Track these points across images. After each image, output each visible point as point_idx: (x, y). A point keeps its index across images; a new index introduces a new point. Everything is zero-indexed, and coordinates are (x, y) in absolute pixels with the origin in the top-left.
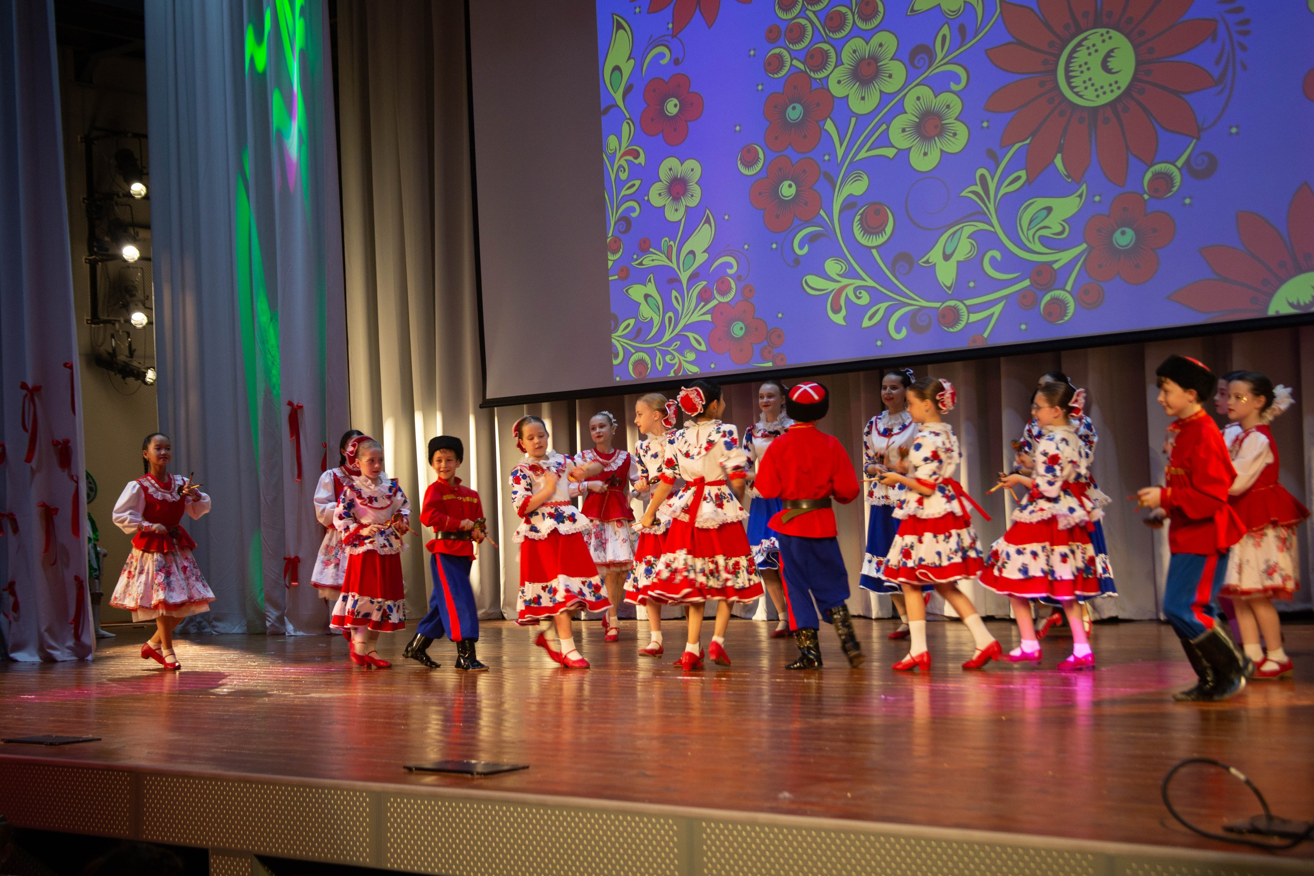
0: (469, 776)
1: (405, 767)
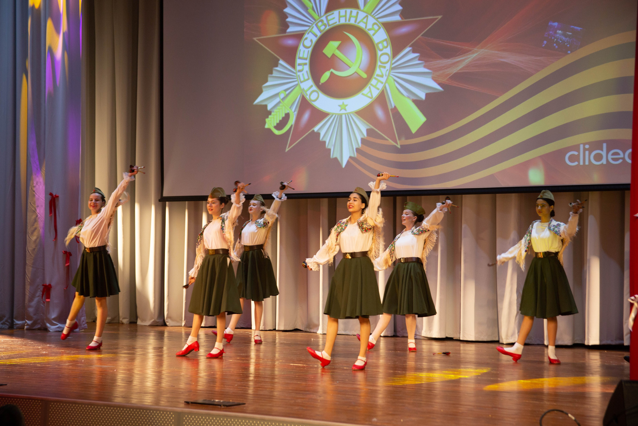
0: (219, 407)
1: (185, 402)
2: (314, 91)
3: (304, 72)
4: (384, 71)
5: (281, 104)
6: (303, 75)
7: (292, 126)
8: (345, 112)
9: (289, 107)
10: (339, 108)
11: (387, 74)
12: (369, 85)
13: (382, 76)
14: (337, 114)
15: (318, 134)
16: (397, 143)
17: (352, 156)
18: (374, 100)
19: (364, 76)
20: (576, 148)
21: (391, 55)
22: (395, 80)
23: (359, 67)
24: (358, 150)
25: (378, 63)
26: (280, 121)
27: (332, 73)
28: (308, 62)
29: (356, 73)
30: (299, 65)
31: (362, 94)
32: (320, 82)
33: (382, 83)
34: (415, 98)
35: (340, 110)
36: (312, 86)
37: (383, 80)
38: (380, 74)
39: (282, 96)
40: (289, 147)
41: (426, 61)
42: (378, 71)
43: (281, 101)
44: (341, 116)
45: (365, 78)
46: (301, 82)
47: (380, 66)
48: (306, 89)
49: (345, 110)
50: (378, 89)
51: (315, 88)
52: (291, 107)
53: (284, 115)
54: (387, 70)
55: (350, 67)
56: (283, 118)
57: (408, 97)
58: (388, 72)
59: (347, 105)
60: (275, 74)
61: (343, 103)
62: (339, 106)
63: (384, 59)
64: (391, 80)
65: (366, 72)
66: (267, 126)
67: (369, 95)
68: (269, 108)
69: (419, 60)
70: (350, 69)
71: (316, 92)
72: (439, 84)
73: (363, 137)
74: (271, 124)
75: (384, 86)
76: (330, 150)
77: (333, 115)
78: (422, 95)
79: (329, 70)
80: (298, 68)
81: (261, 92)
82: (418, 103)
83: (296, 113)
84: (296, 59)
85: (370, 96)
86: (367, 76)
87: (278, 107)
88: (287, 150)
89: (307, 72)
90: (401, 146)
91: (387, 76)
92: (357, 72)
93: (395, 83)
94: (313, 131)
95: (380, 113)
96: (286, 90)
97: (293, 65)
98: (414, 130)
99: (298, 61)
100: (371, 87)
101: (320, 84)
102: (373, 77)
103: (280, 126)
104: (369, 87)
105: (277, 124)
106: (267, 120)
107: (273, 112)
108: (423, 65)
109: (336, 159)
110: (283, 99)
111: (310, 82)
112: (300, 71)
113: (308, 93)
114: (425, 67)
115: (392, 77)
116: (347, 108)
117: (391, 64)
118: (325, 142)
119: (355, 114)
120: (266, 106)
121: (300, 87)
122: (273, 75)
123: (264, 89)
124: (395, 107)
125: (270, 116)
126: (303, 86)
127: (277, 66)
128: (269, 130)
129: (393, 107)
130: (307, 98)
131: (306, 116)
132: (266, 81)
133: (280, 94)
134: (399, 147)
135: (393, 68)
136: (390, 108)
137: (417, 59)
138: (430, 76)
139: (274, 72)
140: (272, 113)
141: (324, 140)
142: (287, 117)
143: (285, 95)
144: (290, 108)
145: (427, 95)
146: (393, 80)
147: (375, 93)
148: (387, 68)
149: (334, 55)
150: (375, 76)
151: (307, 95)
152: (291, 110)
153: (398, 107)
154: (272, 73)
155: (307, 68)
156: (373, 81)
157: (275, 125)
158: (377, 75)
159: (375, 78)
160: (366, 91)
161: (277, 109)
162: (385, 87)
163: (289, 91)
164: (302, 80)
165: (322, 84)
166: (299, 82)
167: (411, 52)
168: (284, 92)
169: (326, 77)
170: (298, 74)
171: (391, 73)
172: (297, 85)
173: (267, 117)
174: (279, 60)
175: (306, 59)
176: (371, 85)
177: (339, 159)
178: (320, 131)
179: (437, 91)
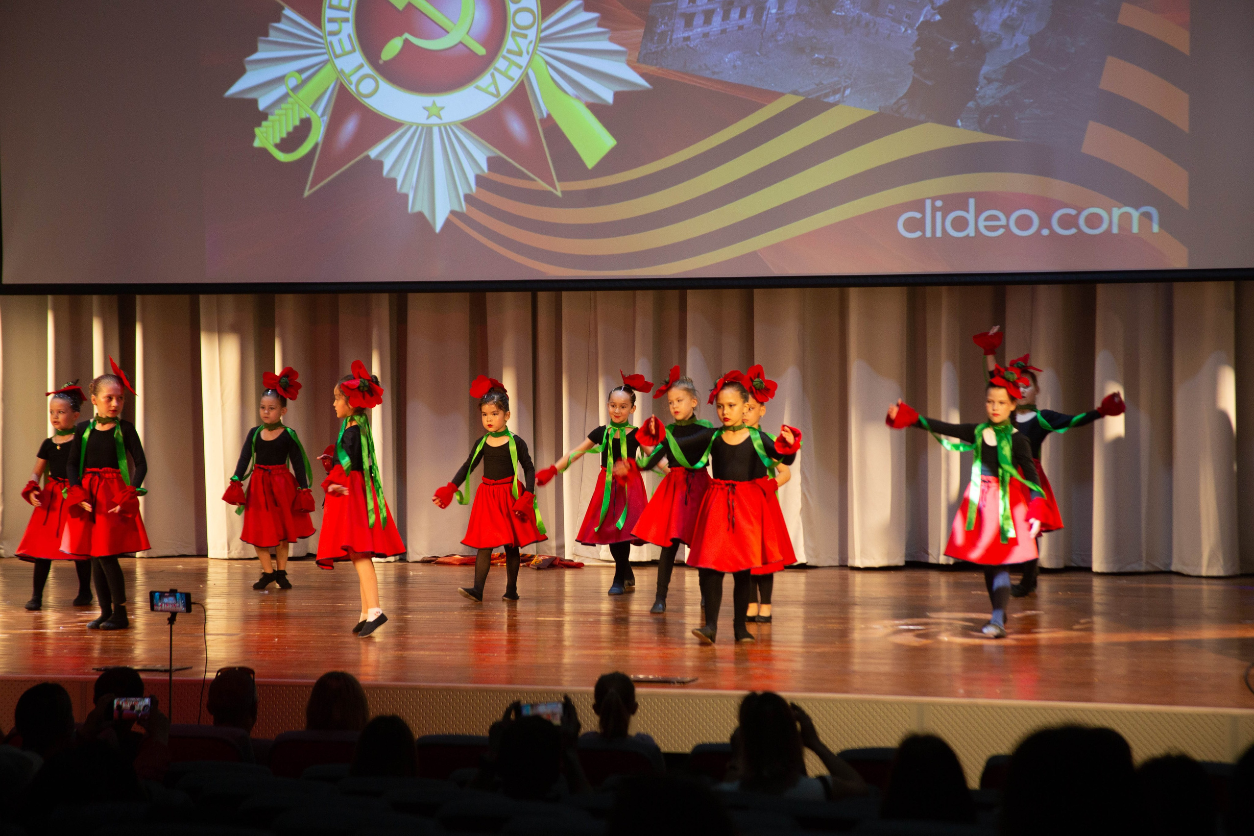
2: (367, 76)
3: (343, 36)
4: (523, 44)
5: (290, 100)
6: (340, 41)
7: (316, 145)
8: (437, 121)
9: (310, 106)
10: (426, 113)
11: (530, 51)
12: (491, 70)
13: (520, 54)
14: (420, 124)
15: (378, 164)
16: (556, 189)
17: (457, 208)
18: (502, 100)
19: (481, 51)
20: (918, 205)
21: (538, 14)
22: (547, 63)
23: (468, 33)
24: (468, 198)
25: (511, 28)
26: (289, 134)
27: (406, 41)
28: (351, 15)
29: (461, 46)
30: (331, 20)
31: (477, 88)
32: (380, 58)
33: (520, 67)
34: (590, 100)
35: (428, 118)
36: (361, 66)
37: (523, 61)
38: (515, 49)
39: (292, 82)
40: (311, 187)
41: (613, 29)
42: (509, 43)
43: (291, 93)
44: (429, 130)
45: (483, 57)
46: (337, 56)
47: (514, 34)
48: (347, 70)
49: (440, 118)
50: (512, 79)
51: (368, 69)
52: (314, 107)
53: (297, 123)
54: (531, 42)
55: (448, 32)
56: (296, 128)
57: (578, 98)
58: (532, 46)
59: (442, 108)
60: (273, 36)
61: (434, 102)
62: (424, 108)
63: (524, 19)
64: (539, 62)
65: (484, 44)
66: (257, 144)
67: (492, 89)
68: (262, 105)
69: (599, 26)
70: (448, 36)
71: (371, 78)
72: (643, 75)
73: (478, 172)
74: (266, 139)
75: (525, 73)
76: (406, 196)
77: (411, 127)
78: (607, 95)
79: (400, 35)
80: (329, 27)
81: (241, 72)
82: (598, 109)
83: (326, 118)
84: (323, 9)
85: (494, 92)
86: (487, 51)
87: (283, 106)
88: (307, 193)
89: (349, 36)
90: (563, 192)
91: (530, 52)
92: (464, 42)
93: (548, 67)
94: (368, 157)
95: (516, 127)
96: (301, 71)
97: (317, 20)
98: (590, 162)
99: (328, 13)
100: (497, 74)
101: (381, 62)
102: (500, 54)
103: (289, 143)
104: (492, 75)
105: (282, 140)
106: (257, 131)
107: (272, 114)
108: (607, 36)
109: (420, 215)
110: (296, 89)
111: (358, 57)
112: (333, 34)
113: (354, 79)
114: (611, 39)
115: (541, 56)
116: (442, 113)
117: (540, 30)
118: (394, 181)
119: (463, 128)
120: (255, 102)
121: (334, 65)
122: (270, 38)
123: (248, 67)
124: (549, 116)
125: (264, 123)
126: (340, 63)
127: (278, 20)
128: (264, 151)
129: (545, 115)
130: (352, 88)
131: (350, 126)
132: (254, 50)
133: (286, 79)
134: (559, 194)
135: (543, 40)
136: (537, 117)
137: (595, 23)
138: (624, 58)
139: (271, 32)
140: (270, 118)
141: (393, 175)
142: (305, 126)
143: (299, 82)
144: (312, 108)
145: (617, 95)
146: (543, 64)
147: (506, 87)
148: (529, 39)
149: (410, 6)
150: (504, 52)
151: (351, 84)
152: (316, 112)
153: (555, 116)
154: (266, 34)
155: (349, 28)
156: (500, 63)
157: (278, 141)
158: (509, 51)
159: (504, 57)
160: (485, 80)
161: (281, 109)
162: (527, 75)
163: (308, 75)
164: (338, 51)
165: (385, 62)
166: (333, 58)
167: (582, 9)
168: (297, 75)
169: (392, 48)
170: (329, 38)
171: (539, 48)
172: (325, 62)
173: (259, 125)
174: (283, 8)
175: (347, 10)
176: (496, 69)
177: (427, 213)
178: (382, 159)
179: (639, 89)
